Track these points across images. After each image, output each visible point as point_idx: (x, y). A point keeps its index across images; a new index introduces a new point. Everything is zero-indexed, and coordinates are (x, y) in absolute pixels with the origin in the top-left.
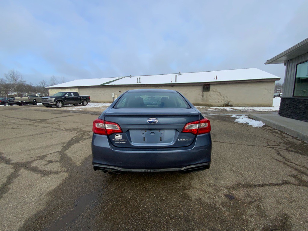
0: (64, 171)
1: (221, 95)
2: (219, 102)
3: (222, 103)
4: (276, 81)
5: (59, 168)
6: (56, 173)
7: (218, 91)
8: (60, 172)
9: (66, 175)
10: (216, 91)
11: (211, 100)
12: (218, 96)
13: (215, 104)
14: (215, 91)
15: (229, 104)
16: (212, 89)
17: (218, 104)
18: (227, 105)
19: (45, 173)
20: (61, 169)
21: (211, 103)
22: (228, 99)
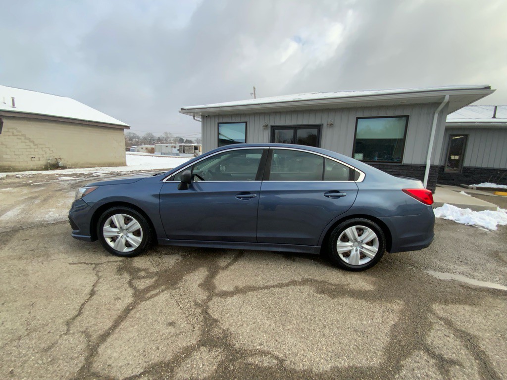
0: (435, 314)
1: (36, 145)
2: (33, 159)
3: (42, 162)
4: (125, 130)
5: (437, 327)
6: (449, 323)
7: (24, 135)
8: (441, 319)
9: (437, 307)
10: (20, 134)
11: (9, 157)
12: (28, 147)
13: (23, 165)
14: (16, 133)
15: (60, 164)
16: (9, 129)
17: (31, 164)
18: (55, 166)
19: (469, 341)
20: (436, 321)
21: (13, 164)
22: (53, 155)
